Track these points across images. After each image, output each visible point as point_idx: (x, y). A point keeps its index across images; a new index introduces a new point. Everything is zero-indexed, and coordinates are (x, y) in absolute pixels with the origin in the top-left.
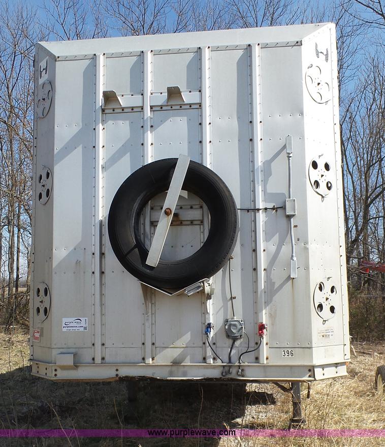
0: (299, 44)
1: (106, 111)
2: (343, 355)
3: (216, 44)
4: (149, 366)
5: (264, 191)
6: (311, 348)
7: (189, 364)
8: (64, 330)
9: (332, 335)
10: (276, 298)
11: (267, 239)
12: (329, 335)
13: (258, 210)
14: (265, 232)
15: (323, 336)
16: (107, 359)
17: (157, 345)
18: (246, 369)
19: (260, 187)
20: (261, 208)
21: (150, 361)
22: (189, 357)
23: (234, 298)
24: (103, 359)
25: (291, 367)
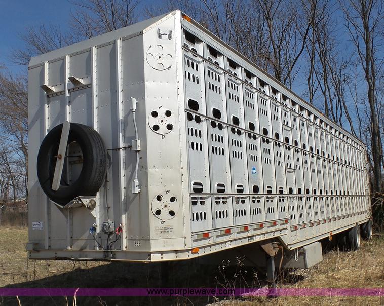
0: (142, 33)
1: (50, 96)
2: (184, 245)
3: (100, 44)
4: (68, 251)
5: (124, 136)
6: (149, 240)
7: (88, 250)
8: (33, 229)
9: (171, 231)
10: (131, 207)
11: (126, 168)
12: (168, 231)
13: (120, 149)
14: (125, 162)
15: (161, 232)
16: (52, 247)
17: (74, 238)
18: (116, 254)
19: (121, 134)
20: (121, 147)
21: (69, 248)
22: (88, 246)
23: (110, 207)
24: (49, 246)
25: (139, 253)
